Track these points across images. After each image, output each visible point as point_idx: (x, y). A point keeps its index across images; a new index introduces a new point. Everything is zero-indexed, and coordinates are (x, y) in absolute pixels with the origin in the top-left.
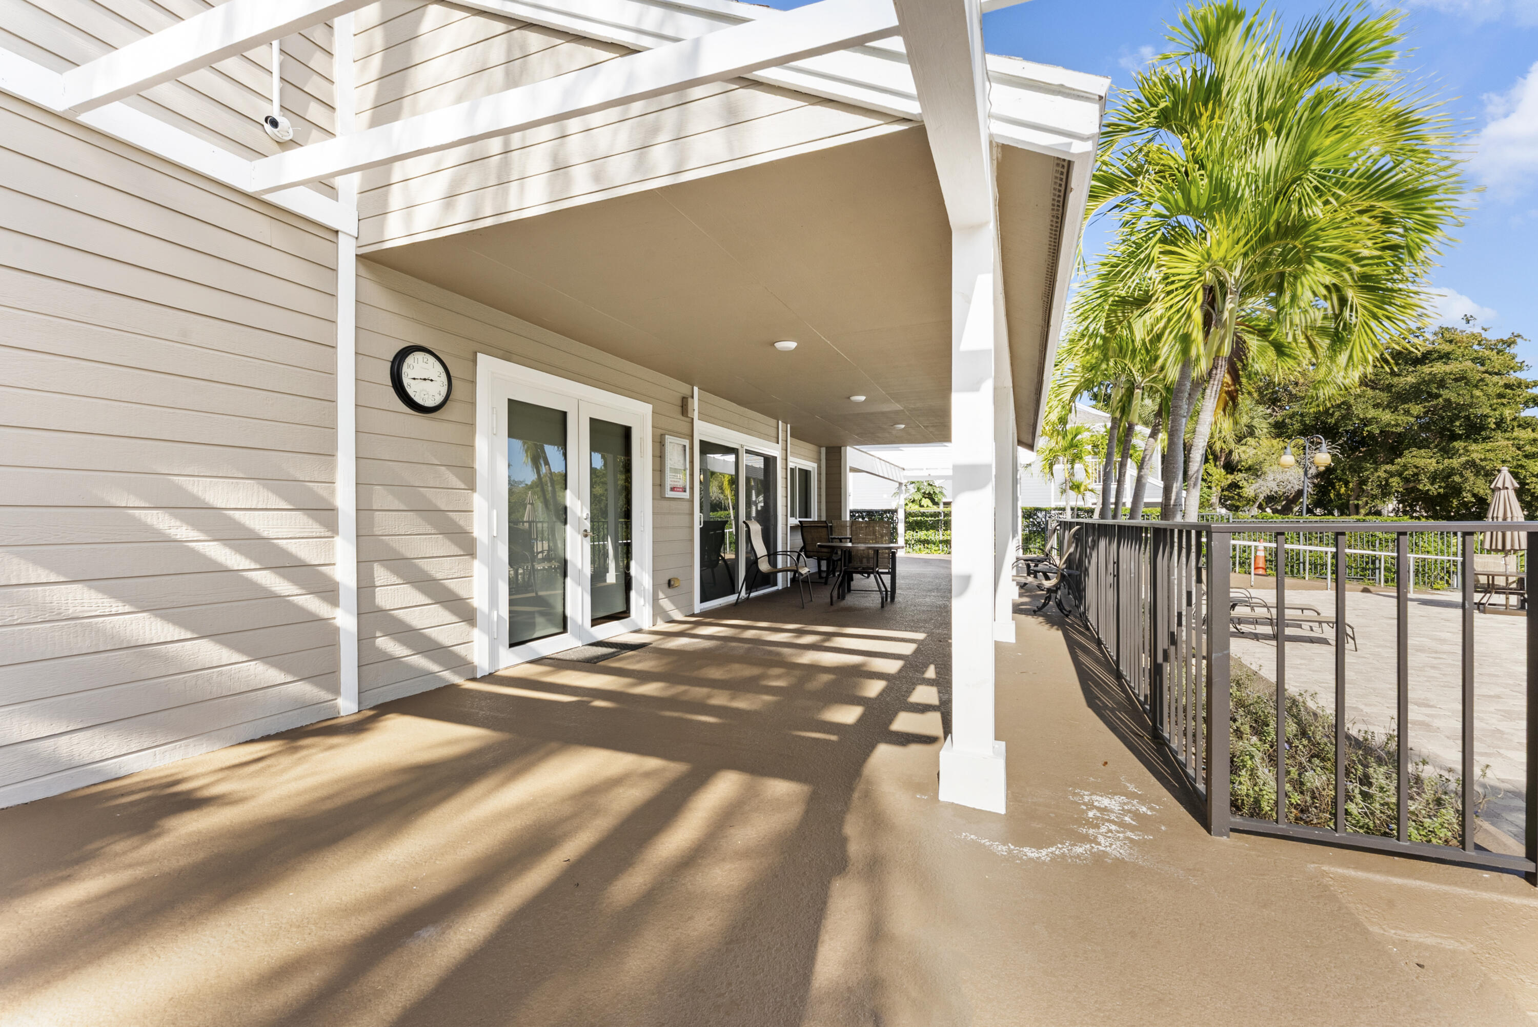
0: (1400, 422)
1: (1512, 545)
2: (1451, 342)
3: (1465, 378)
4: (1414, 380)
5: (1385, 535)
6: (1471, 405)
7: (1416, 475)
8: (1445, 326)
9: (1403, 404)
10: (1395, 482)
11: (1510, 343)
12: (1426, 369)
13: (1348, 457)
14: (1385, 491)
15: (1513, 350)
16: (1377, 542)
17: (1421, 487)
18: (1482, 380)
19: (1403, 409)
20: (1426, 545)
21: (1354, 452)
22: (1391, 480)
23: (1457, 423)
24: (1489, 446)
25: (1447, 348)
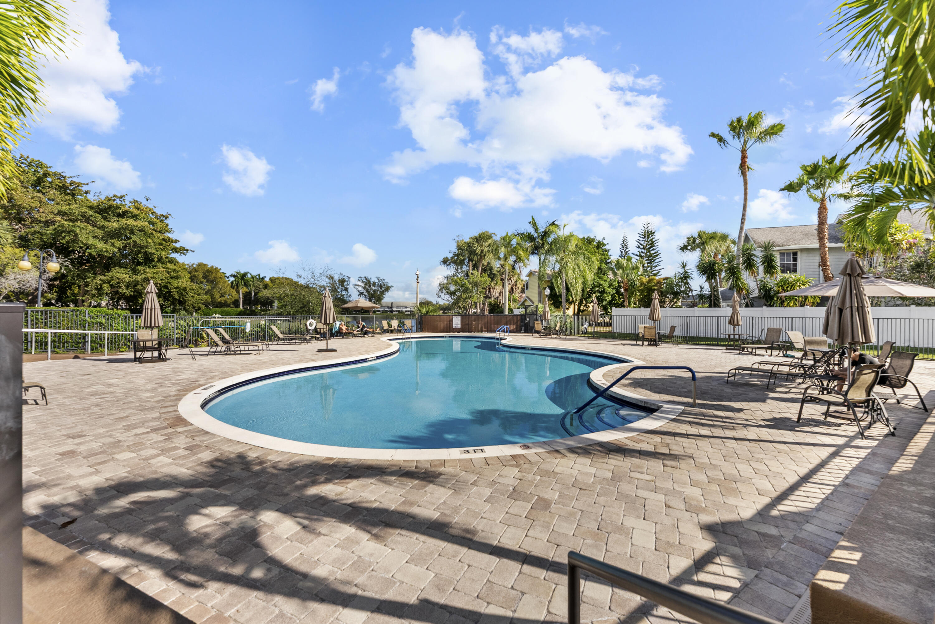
0: (108, 250)
1: (155, 324)
2: (138, 209)
3: (144, 231)
4: (117, 226)
5: (92, 320)
6: (146, 247)
7: (119, 283)
8: (136, 199)
9: (111, 239)
10: (106, 287)
11: (166, 217)
12: (124, 221)
13: (78, 269)
14: (100, 290)
15: (167, 221)
16: (87, 325)
17: (121, 290)
18: (152, 234)
19: (111, 242)
20: (117, 325)
21: (81, 266)
22: (103, 285)
23: (140, 256)
24: (155, 270)
25: (136, 212)
